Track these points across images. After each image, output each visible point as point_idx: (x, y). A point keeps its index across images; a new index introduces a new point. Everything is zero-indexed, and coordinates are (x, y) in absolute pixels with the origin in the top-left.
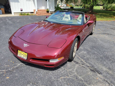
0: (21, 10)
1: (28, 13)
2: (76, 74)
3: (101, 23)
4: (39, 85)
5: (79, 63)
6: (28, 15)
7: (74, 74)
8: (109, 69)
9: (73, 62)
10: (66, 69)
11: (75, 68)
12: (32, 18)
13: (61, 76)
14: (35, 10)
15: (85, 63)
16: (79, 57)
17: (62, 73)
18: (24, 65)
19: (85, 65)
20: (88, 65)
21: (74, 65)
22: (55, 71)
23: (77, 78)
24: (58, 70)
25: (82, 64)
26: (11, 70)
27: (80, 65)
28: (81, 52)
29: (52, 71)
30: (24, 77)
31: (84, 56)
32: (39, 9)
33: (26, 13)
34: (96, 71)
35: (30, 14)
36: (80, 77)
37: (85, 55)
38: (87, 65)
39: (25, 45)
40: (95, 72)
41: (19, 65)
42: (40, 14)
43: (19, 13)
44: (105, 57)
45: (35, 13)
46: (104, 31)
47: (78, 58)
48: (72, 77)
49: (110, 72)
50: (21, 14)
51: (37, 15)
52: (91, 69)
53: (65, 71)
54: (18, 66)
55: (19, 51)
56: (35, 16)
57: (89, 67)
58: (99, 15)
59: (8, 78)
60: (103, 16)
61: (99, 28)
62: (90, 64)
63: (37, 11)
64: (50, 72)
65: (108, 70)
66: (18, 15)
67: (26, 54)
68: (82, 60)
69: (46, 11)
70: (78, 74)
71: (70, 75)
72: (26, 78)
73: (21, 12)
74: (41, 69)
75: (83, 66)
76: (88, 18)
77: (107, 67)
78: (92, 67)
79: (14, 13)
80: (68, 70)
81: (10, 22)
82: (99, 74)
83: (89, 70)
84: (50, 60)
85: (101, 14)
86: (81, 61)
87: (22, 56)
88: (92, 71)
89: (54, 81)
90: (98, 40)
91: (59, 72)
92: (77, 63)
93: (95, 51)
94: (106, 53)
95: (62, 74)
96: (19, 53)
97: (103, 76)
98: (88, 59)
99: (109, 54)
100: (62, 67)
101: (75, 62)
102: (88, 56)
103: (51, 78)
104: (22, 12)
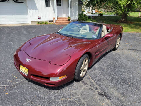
0: (39, 18)
1: (46, 22)
2: (80, 96)
3: (133, 35)
4: (36, 105)
5: (87, 84)
6: (46, 23)
7: (78, 96)
8: (123, 94)
9: (81, 82)
10: (70, 90)
11: (81, 89)
12: (50, 28)
13: (61, 98)
14: (55, 18)
15: (95, 84)
16: (90, 77)
17: (65, 93)
18: (27, 81)
19: (94, 87)
20: (98, 87)
21: (81, 86)
22: (58, 90)
23: (79, 101)
24: (61, 90)
25: (91, 86)
26: (12, 86)
27: (88, 87)
28: (94, 71)
29: (54, 91)
30: (23, 94)
31: (97, 77)
32: (59, 17)
33: (44, 22)
34: (105, 95)
35: (48, 22)
36: (83, 101)
37: (98, 75)
38: (96, 88)
39: (28, 60)
40: (103, 97)
41: (22, 81)
42: (60, 23)
43: (37, 22)
44: (122, 79)
45: (54, 22)
46: (133, 46)
47: (88, 78)
48: (74, 99)
49: (122, 98)
50: (39, 23)
51: (56, 24)
52: (100, 93)
53: (69, 91)
54: (20, 82)
55: (21, 66)
56: (54, 25)
57: (98, 90)
58: (134, 24)
59: (7, 93)
60: (139, 26)
61: (128, 42)
62: (100, 86)
63: (57, 19)
64: (52, 92)
65: (120, 95)
66: (35, 24)
67: (27, 70)
68: (93, 81)
69: (67, 19)
70: (82, 96)
71: (73, 97)
72: (25, 95)
73: (38, 20)
74: (43, 88)
75: (92, 88)
76: (109, 30)
77: (120, 92)
78: (102, 90)
79: (31, 21)
80: (72, 91)
81: (25, 32)
82: (107, 99)
83: (97, 93)
84: (50, 78)
85: (137, 23)
86: (91, 82)
87: (24, 71)
88: (99, 94)
89: (53, 102)
90: (122, 57)
91: (61, 92)
92: (85, 84)
93: (112, 71)
94: (126, 74)
95: (64, 95)
96: (21, 68)
97: (112, 102)
98: (100, 80)
99: (129, 76)
100: (66, 87)
101: (83, 82)
102: (101, 77)
103: (50, 98)
104: (40, 20)
